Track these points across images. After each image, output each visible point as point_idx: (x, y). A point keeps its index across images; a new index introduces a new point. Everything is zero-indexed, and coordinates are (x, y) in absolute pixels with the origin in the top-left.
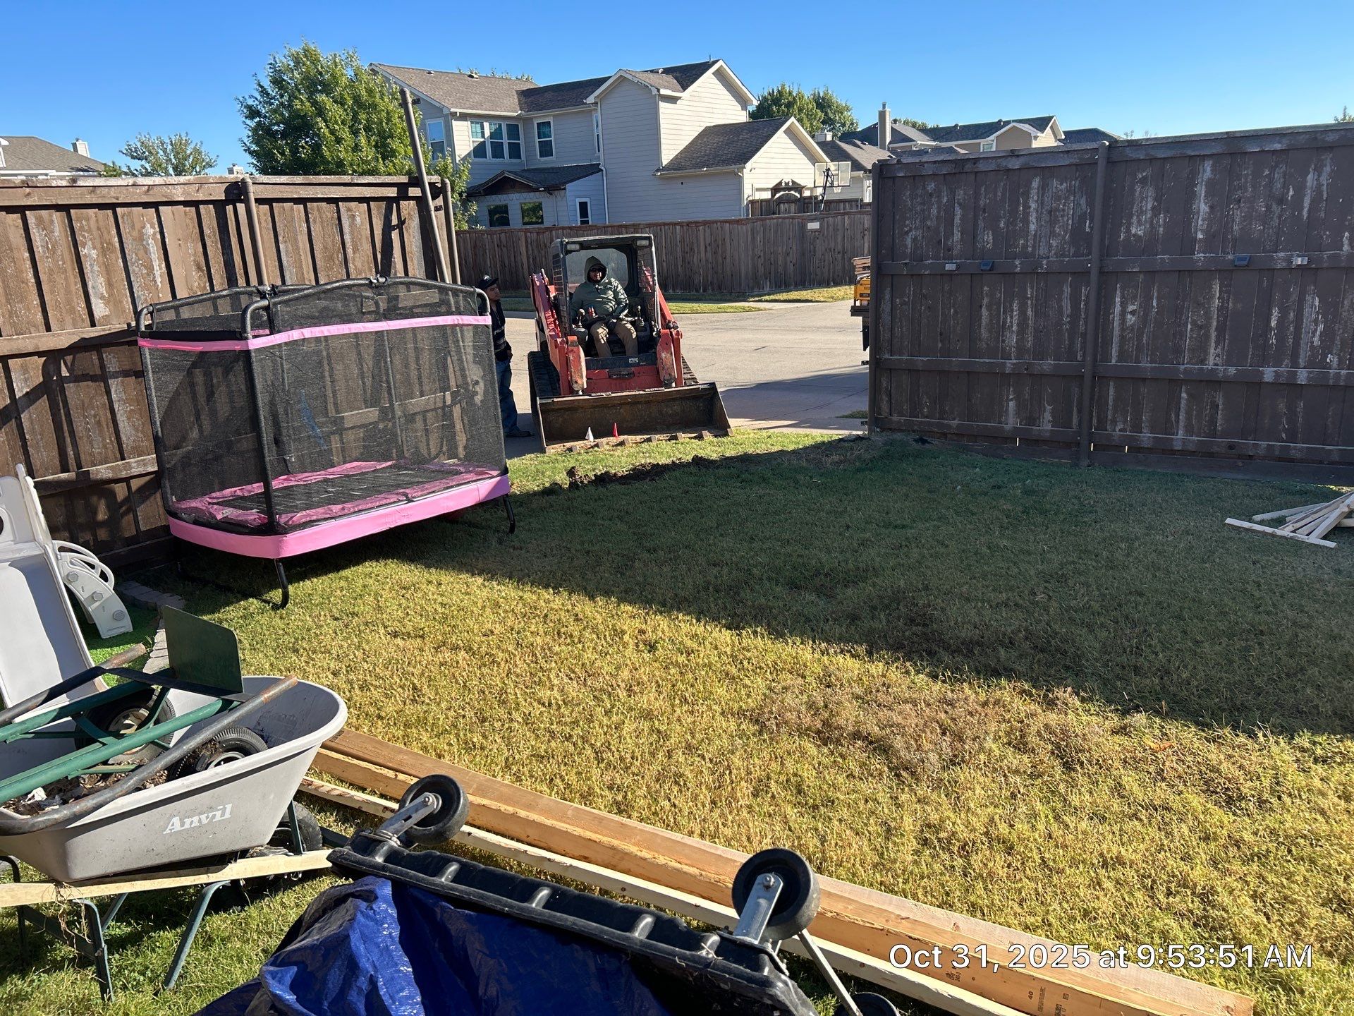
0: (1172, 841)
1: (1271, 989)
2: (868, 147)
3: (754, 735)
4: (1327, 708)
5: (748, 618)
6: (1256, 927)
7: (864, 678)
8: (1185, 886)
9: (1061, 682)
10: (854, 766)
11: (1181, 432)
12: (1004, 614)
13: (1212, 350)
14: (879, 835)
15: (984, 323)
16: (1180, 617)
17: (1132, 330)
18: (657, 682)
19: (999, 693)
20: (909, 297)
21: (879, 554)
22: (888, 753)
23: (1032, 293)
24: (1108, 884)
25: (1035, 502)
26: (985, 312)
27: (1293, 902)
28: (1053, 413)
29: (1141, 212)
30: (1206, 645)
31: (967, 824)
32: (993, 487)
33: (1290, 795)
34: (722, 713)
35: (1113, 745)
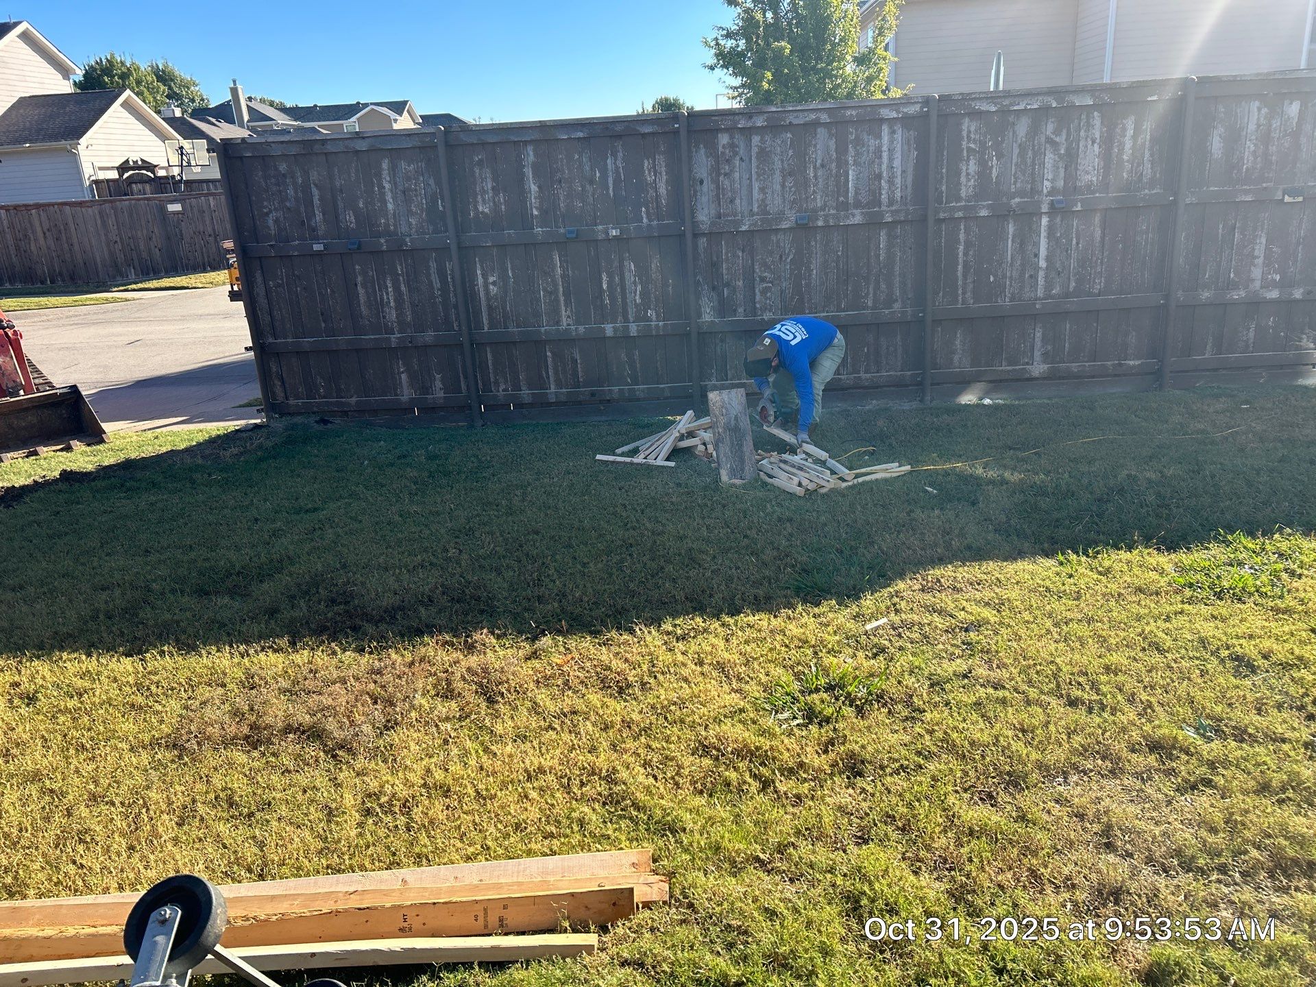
0: (580, 739)
1: (662, 836)
2: (223, 125)
3: (173, 761)
4: (680, 596)
5: (152, 639)
6: (648, 790)
7: (290, 671)
8: (594, 773)
9: (478, 626)
10: (287, 761)
11: (552, 387)
12: (421, 575)
13: (564, 313)
14: (321, 821)
15: (362, 301)
16: (570, 546)
17: (497, 299)
18: (43, 737)
19: (423, 650)
20: (282, 279)
21: (292, 543)
22: (321, 738)
23: (402, 270)
24: (534, 795)
25: (438, 465)
26: (361, 290)
27: (672, 759)
28: (442, 380)
29: (484, 192)
30: (591, 565)
31: (406, 782)
32: (399, 458)
33: (663, 673)
34: (132, 749)
35: (526, 671)
